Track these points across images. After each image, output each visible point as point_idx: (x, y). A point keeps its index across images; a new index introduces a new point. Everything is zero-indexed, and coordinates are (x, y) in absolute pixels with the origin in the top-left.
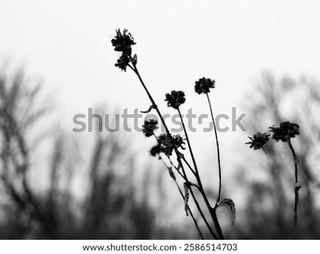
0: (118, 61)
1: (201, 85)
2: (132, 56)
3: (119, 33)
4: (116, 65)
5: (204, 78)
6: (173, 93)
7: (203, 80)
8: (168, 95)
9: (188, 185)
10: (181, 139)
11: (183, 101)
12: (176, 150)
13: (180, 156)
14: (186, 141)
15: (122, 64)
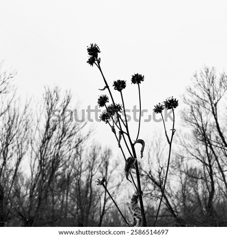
0: (89, 60)
1: (135, 78)
2: (98, 58)
3: (92, 45)
4: (88, 62)
5: (137, 74)
6: (119, 81)
7: (137, 75)
8: (115, 83)
9: (121, 132)
10: (120, 107)
11: (124, 87)
12: (117, 113)
13: (119, 116)
14: (123, 108)
15: (91, 62)
